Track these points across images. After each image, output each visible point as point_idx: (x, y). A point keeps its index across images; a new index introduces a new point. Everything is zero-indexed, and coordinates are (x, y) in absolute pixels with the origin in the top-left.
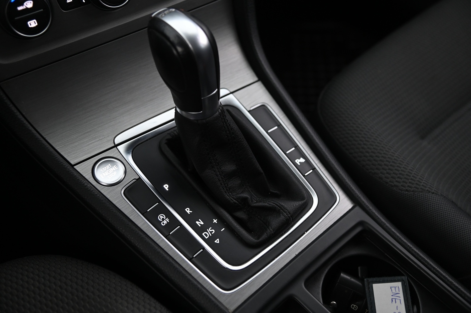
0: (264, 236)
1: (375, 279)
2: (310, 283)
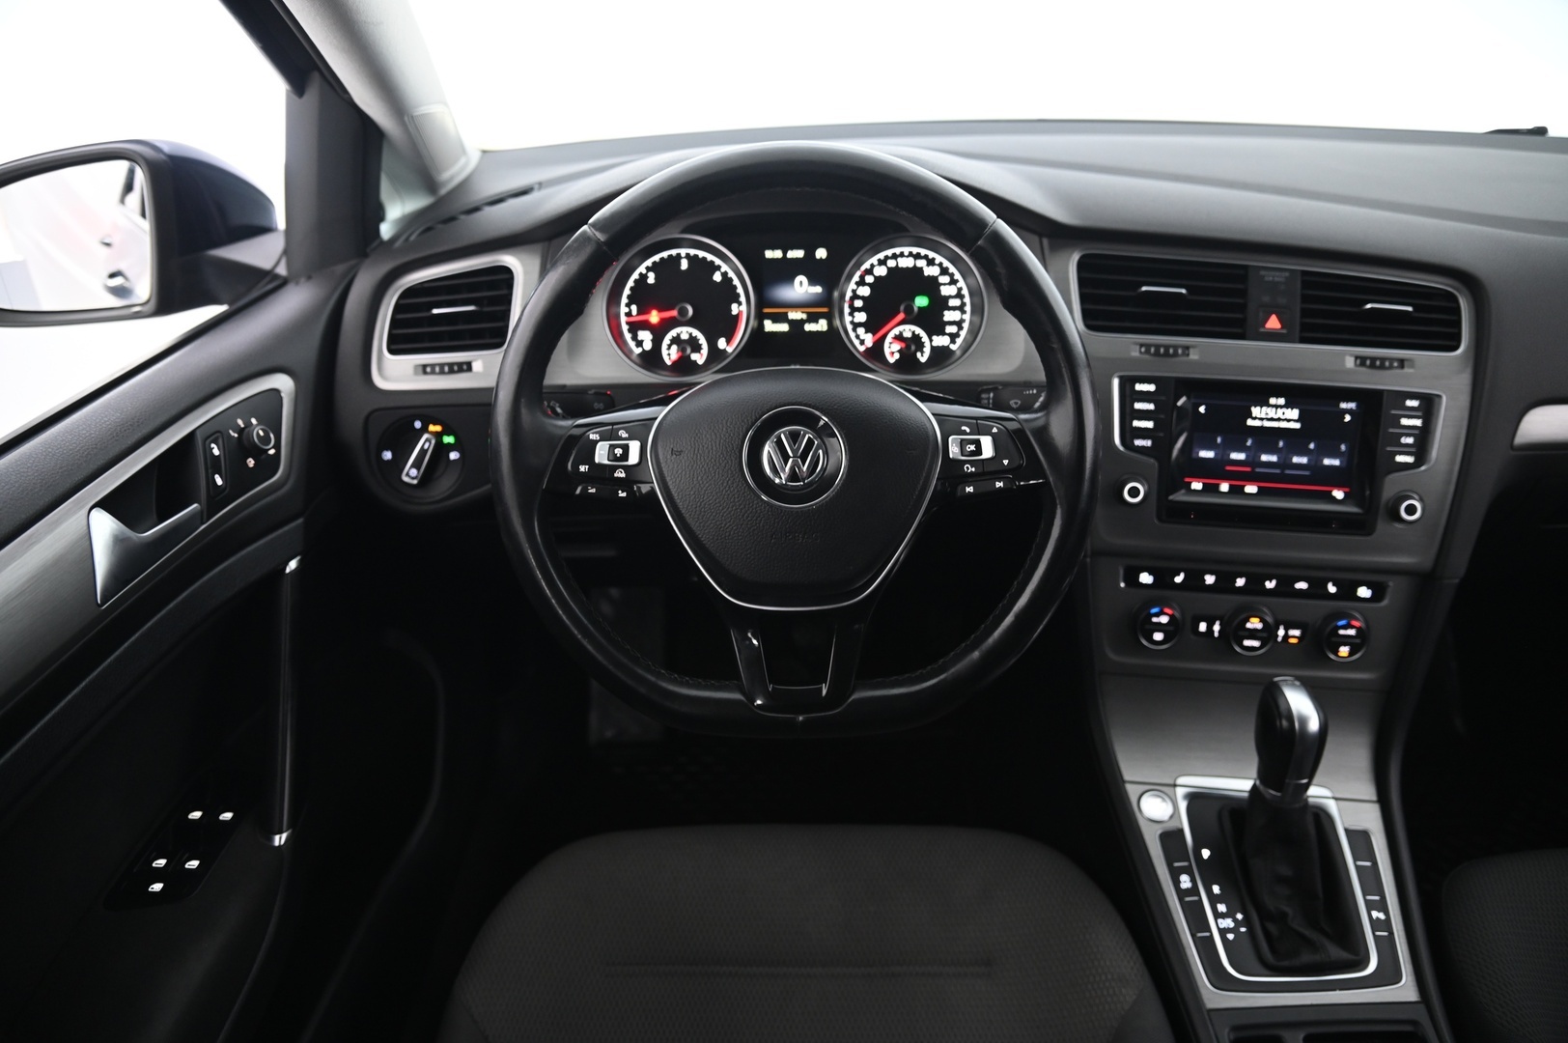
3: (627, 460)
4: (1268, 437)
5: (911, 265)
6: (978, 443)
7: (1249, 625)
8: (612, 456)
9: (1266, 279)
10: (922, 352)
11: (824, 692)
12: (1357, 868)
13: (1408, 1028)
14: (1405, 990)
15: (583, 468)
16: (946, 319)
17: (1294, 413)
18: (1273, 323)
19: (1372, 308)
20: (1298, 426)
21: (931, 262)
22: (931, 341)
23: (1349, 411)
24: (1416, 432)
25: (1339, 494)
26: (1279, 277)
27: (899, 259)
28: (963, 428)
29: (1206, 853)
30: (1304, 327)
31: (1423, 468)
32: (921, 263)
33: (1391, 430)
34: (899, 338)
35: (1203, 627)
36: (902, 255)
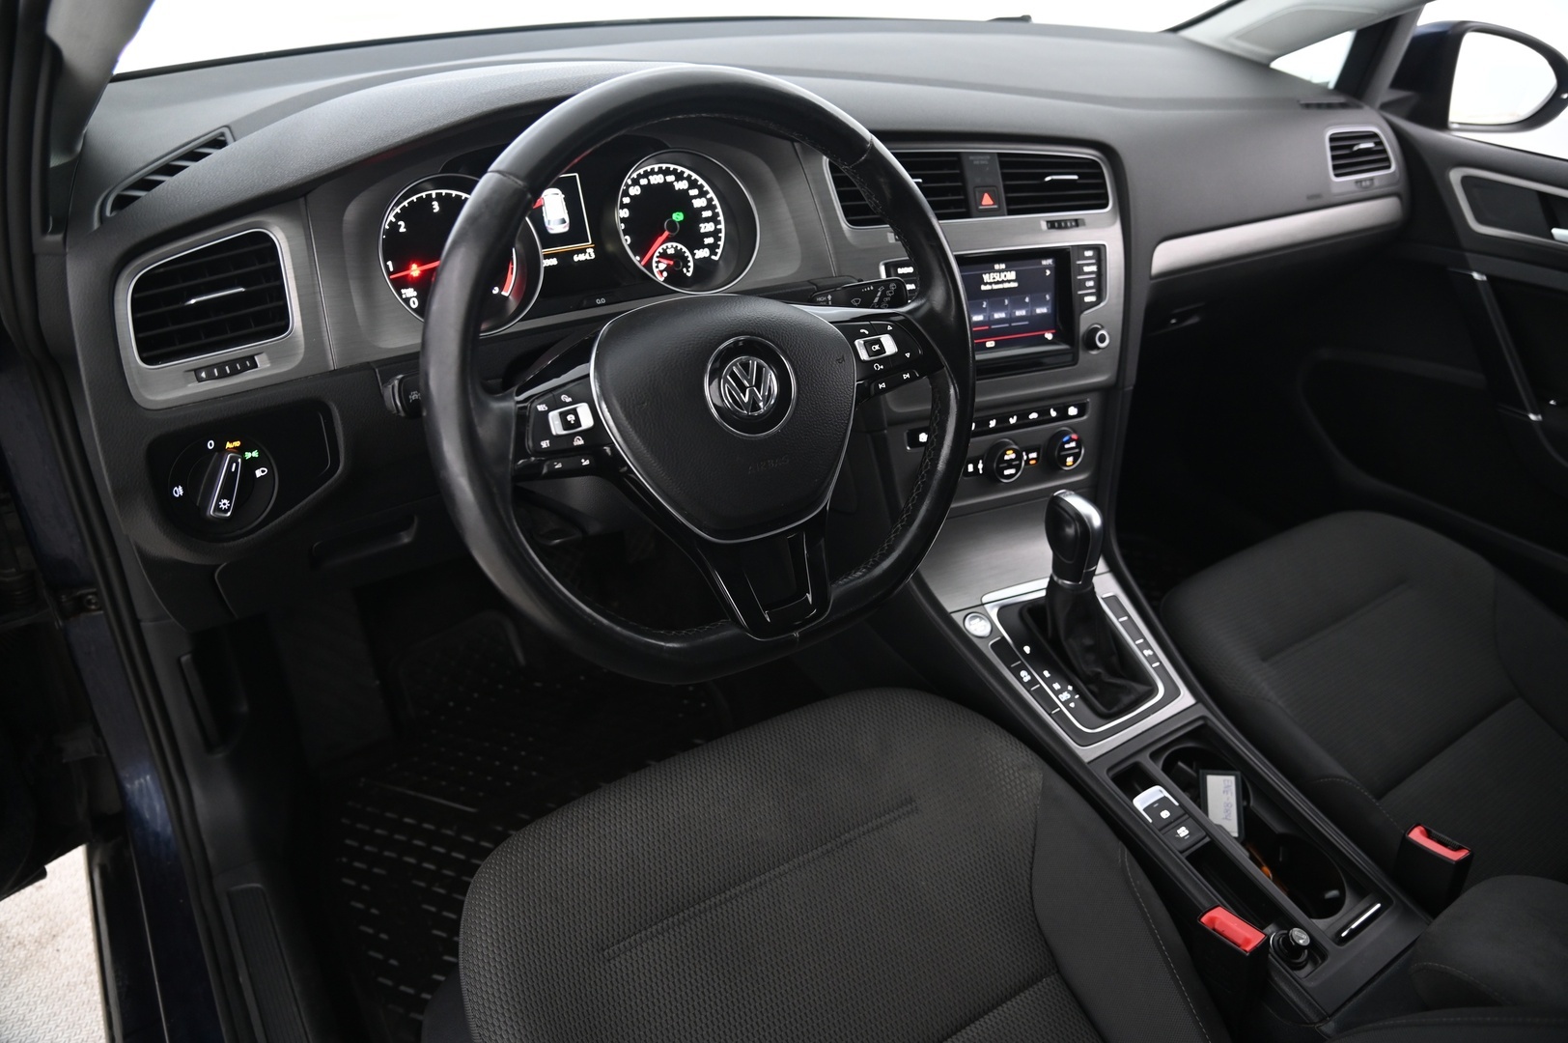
0: (1115, 709)
1: (1209, 771)
2: (1154, 756)
3: (580, 426)
4: (997, 297)
5: (662, 181)
6: (878, 342)
7: (1006, 458)
8: (566, 425)
9: (976, 163)
10: (688, 267)
11: (810, 600)
12: (1121, 623)
13: (1200, 723)
14: (1185, 699)
15: (545, 444)
16: (702, 231)
17: (1012, 275)
18: (987, 201)
19: (1052, 180)
20: (1015, 285)
21: (679, 177)
22: (693, 255)
23: (1048, 267)
24: (1093, 276)
25: (1049, 336)
26: (984, 161)
27: (650, 177)
28: (862, 331)
29: (1027, 649)
30: (1009, 201)
31: (1102, 304)
32: (671, 178)
33: (1079, 277)
34: (664, 255)
35: (971, 468)
36: (652, 172)
